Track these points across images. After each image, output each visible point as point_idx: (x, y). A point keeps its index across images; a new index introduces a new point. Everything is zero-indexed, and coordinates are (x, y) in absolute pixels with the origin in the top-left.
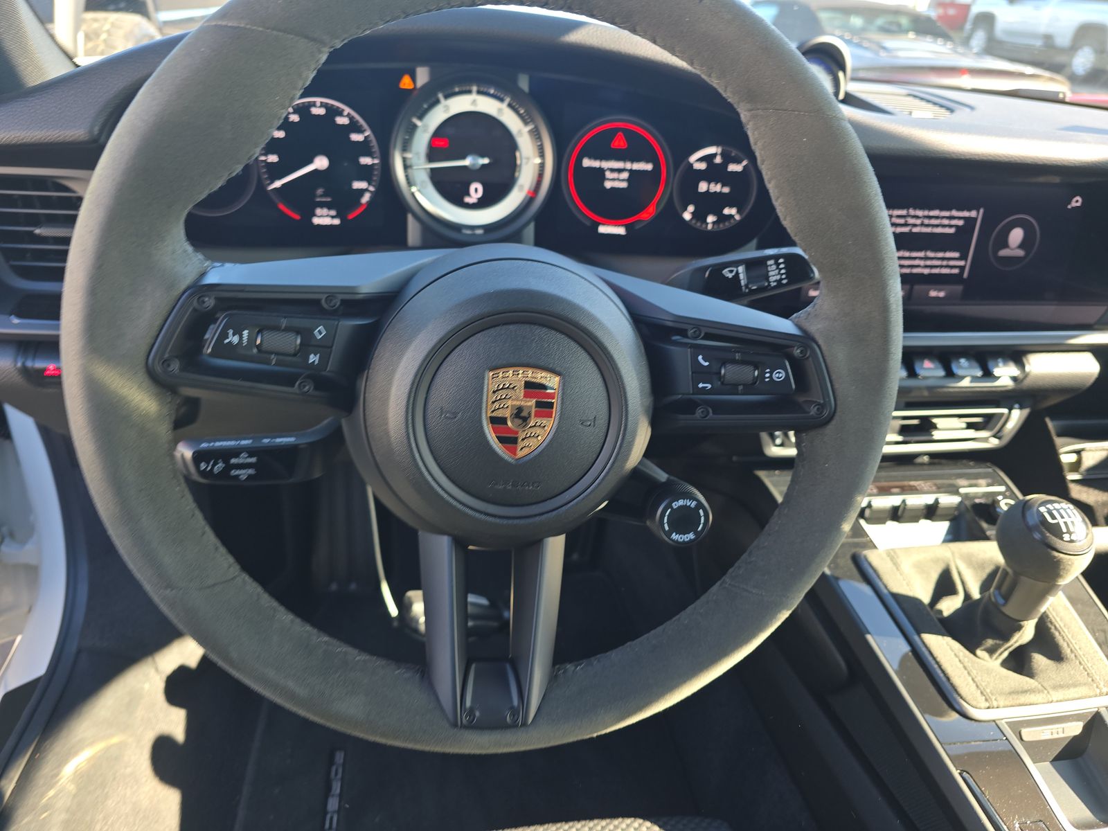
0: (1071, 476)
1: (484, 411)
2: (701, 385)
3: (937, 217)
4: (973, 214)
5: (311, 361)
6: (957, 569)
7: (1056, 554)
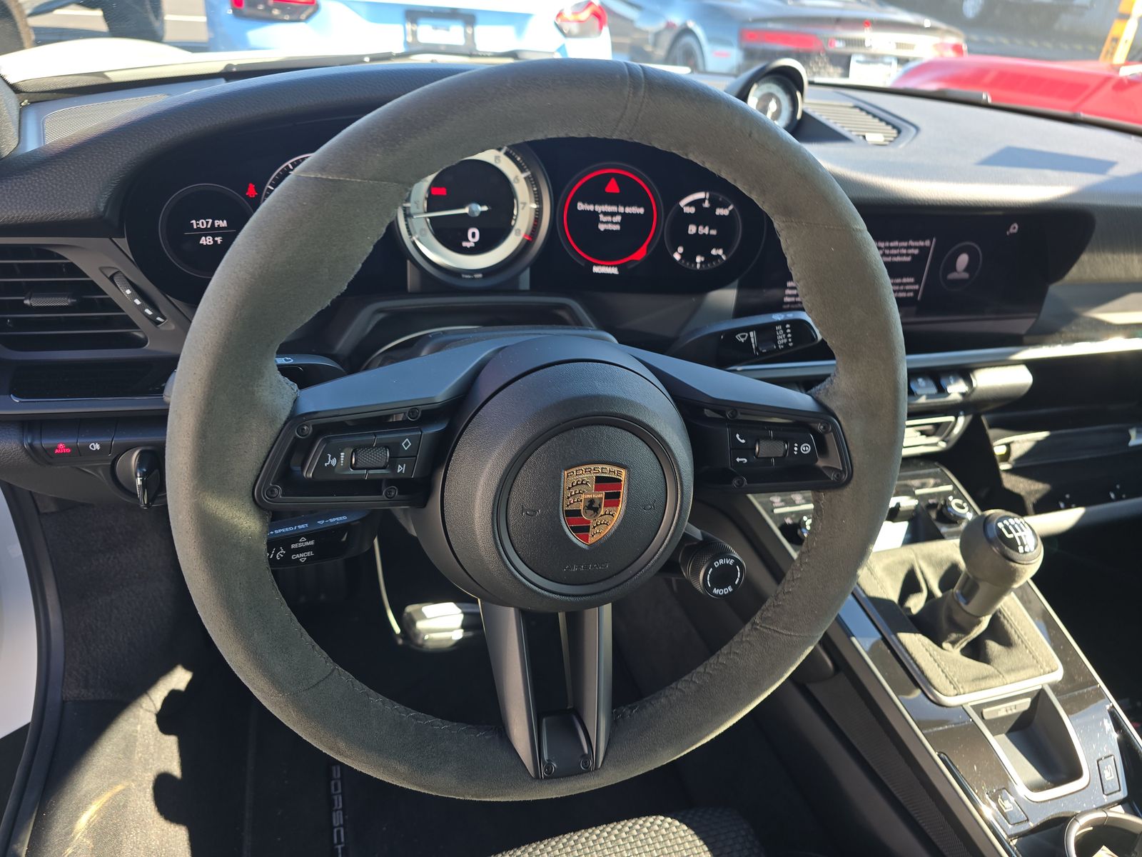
0: (1004, 466)
1: (561, 506)
2: (738, 460)
3: (896, 248)
4: (927, 243)
5: (399, 471)
6: (920, 569)
7: (1013, 564)
